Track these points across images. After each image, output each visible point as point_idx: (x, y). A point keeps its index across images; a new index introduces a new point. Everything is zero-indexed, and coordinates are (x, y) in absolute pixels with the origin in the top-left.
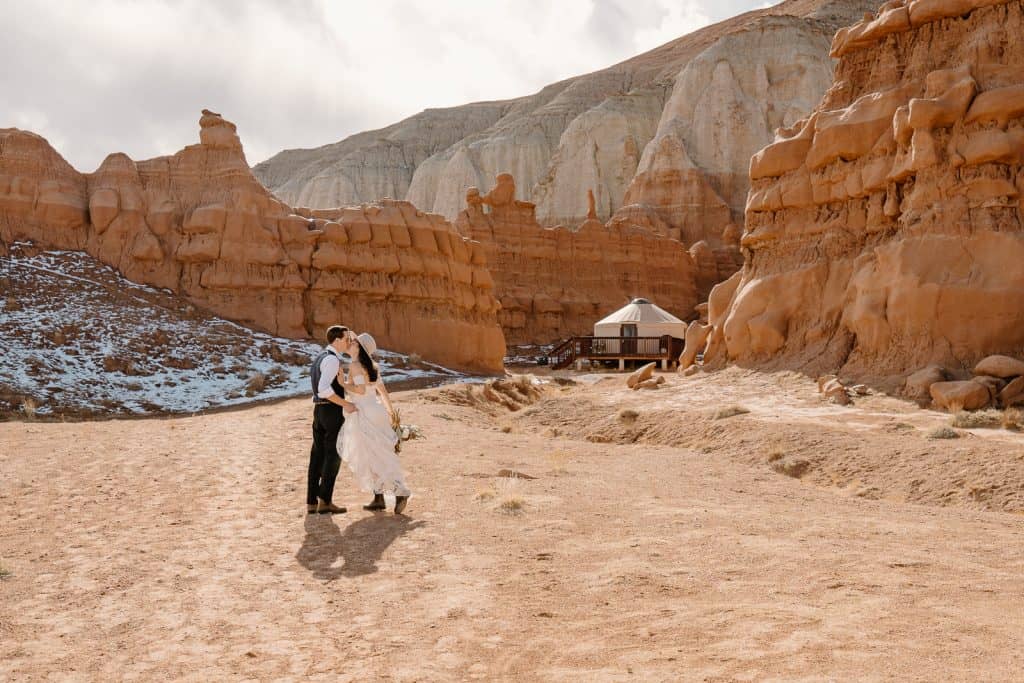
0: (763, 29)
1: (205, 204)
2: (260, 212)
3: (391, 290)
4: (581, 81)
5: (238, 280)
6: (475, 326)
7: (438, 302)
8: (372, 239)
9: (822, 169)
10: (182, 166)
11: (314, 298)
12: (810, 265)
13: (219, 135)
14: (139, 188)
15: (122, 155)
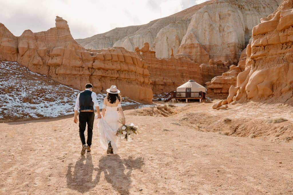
0: (217, 3)
1: (57, 47)
2: (75, 49)
3: (118, 76)
4: (161, 20)
5: (68, 72)
6: (144, 88)
7: (132, 80)
8: (112, 59)
9: (284, 30)
10: (49, 34)
11: (93, 78)
12: (281, 65)
13: (62, 24)
14: (35, 41)
15: (29, 30)
